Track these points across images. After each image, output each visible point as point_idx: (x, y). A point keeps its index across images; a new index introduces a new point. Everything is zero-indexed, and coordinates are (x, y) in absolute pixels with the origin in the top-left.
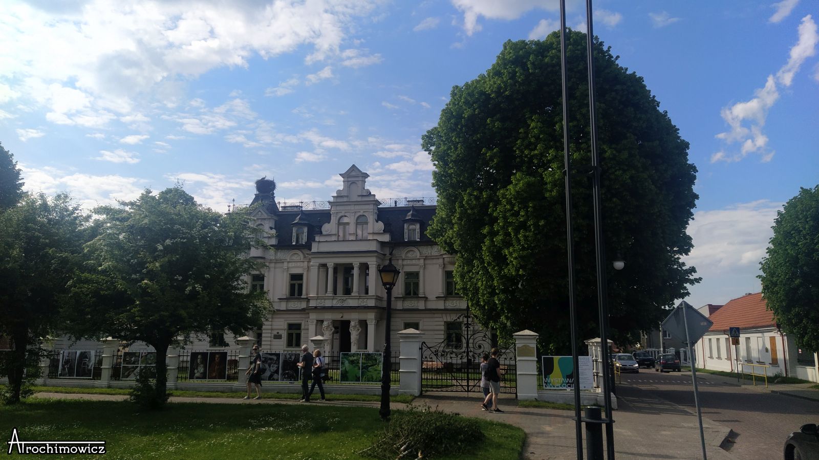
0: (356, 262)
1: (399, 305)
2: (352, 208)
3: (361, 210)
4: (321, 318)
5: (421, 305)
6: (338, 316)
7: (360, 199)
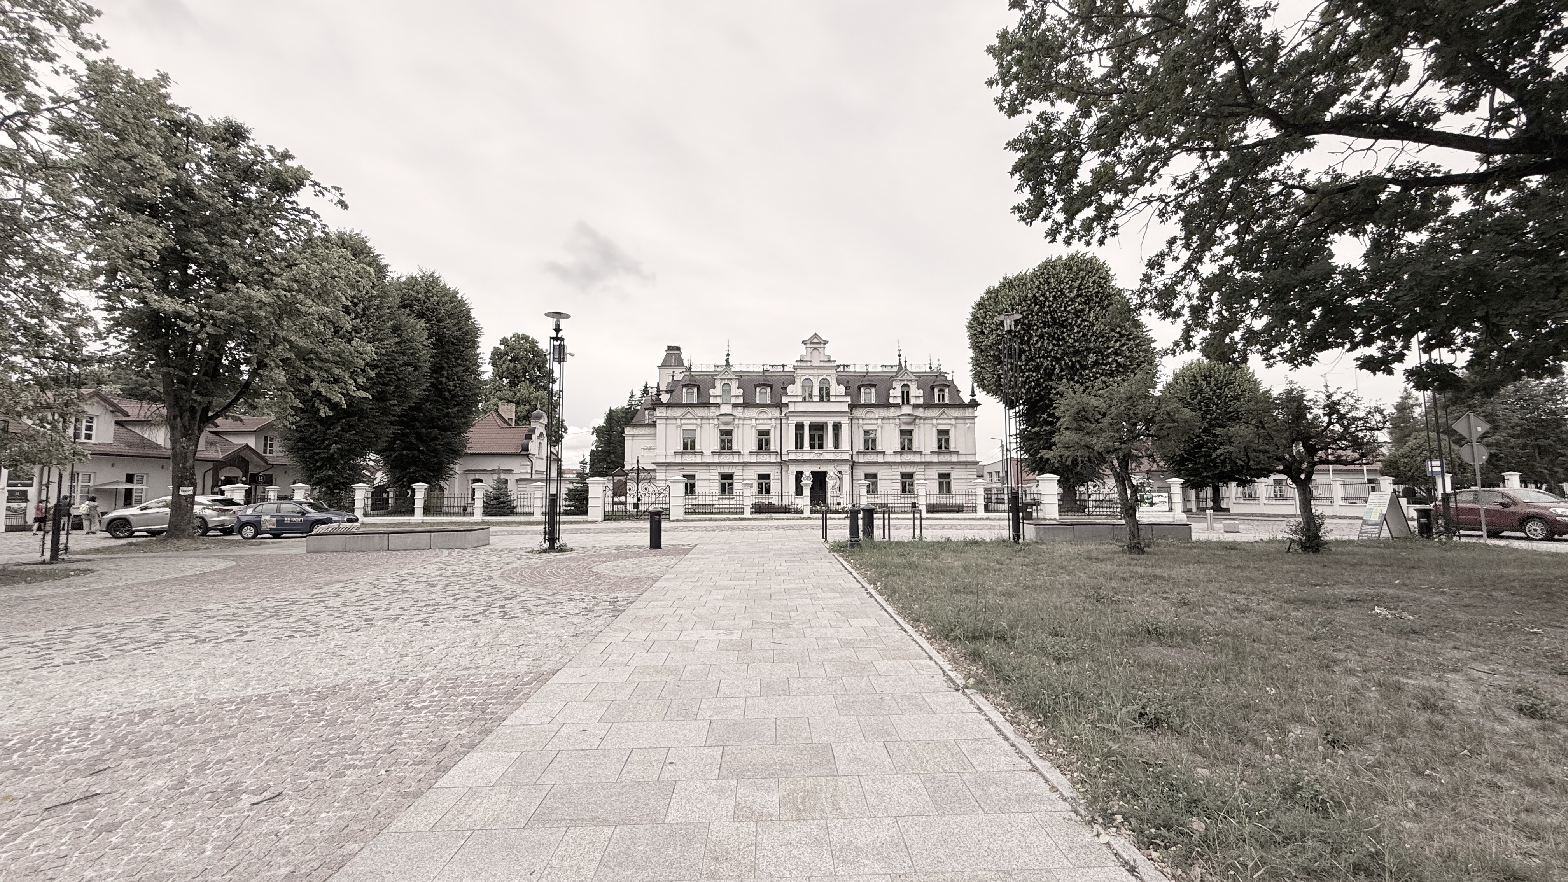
0: (830, 421)
1: (862, 459)
2: (816, 372)
3: (824, 374)
4: (800, 469)
5: (880, 459)
6: (816, 468)
7: (822, 364)
